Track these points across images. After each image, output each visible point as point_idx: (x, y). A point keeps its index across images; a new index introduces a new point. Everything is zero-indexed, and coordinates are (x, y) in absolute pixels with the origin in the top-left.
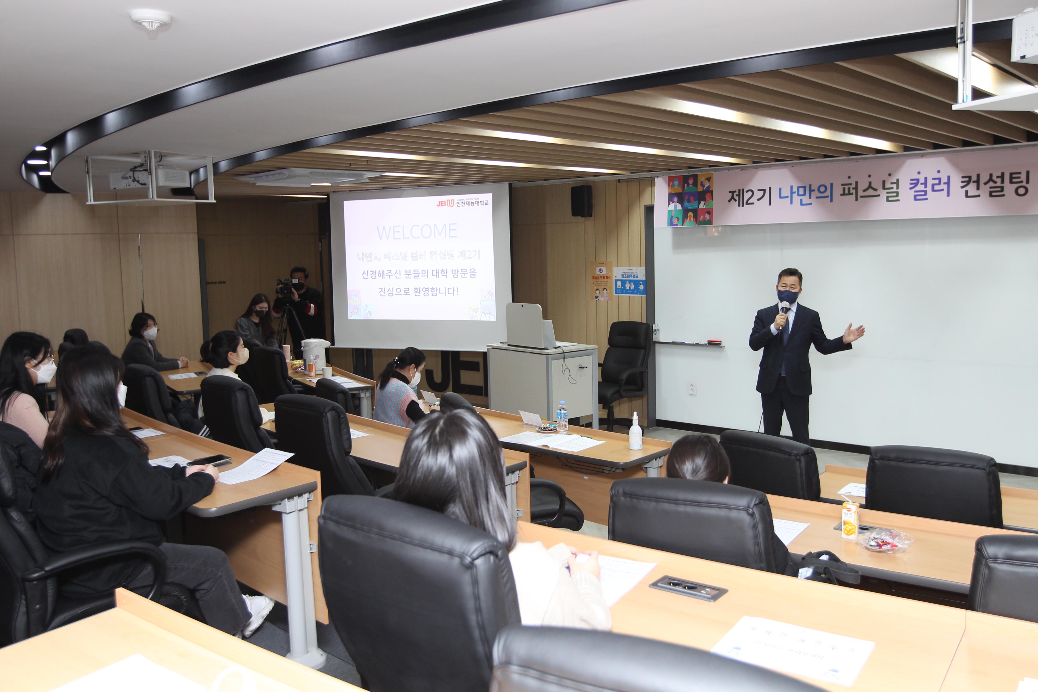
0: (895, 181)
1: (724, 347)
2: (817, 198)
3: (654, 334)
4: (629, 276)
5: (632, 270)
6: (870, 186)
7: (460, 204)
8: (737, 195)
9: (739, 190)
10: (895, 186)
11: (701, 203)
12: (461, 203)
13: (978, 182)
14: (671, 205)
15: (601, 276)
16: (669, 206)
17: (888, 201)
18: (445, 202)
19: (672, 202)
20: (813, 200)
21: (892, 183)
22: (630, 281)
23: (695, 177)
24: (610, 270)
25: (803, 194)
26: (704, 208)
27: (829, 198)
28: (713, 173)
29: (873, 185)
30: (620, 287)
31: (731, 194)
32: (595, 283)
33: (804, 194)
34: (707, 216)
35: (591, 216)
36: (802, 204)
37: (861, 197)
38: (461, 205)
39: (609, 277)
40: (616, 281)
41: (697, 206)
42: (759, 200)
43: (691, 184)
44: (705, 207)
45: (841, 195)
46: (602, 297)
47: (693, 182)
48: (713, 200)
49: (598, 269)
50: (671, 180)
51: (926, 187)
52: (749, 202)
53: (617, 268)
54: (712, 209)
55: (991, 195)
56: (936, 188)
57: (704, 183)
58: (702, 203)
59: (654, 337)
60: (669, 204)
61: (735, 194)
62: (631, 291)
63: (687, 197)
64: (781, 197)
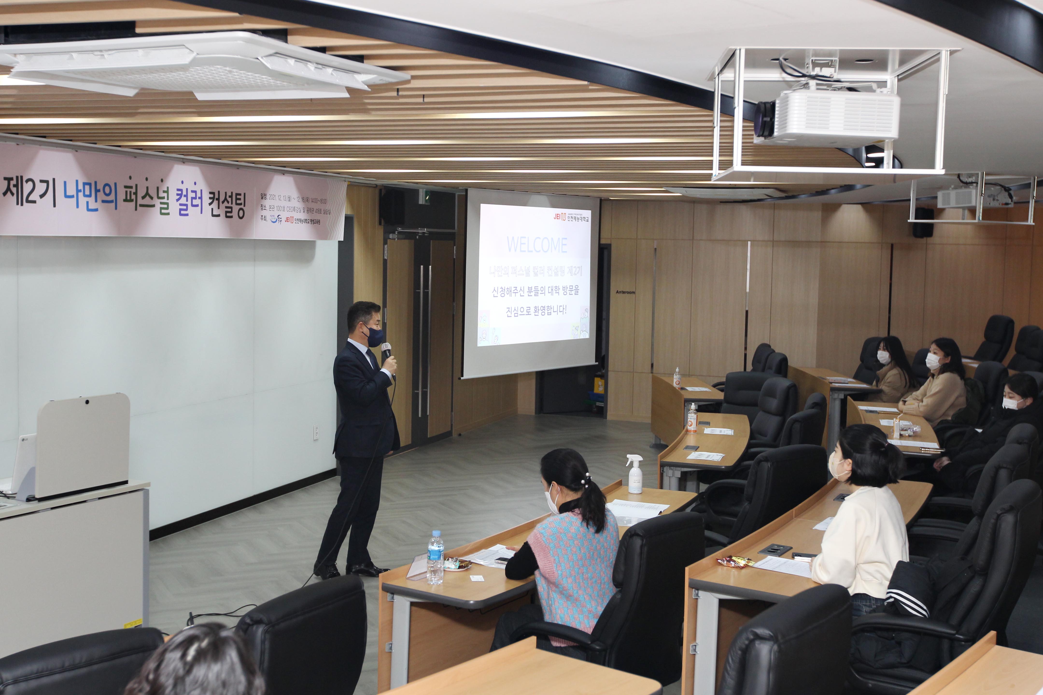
0: (166, 189)
2: (103, 201)
6: (147, 194)
8: (14, 186)
9: (17, 177)
10: (166, 195)
13: (218, 200)
17: (161, 214)
20: (98, 205)
21: (163, 192)
27: (114, 205)
29: (149, 192)
31: (6, 182)
33: (90, 195)
36: (88, 210)
37: (140, 206)
42: (42, 196)
45: (123, 201)
51: (188, 201)
52: (30, 199)
55: (226, 216)
56: (195, 202)
61: (12, 183)
64: (66, 196)
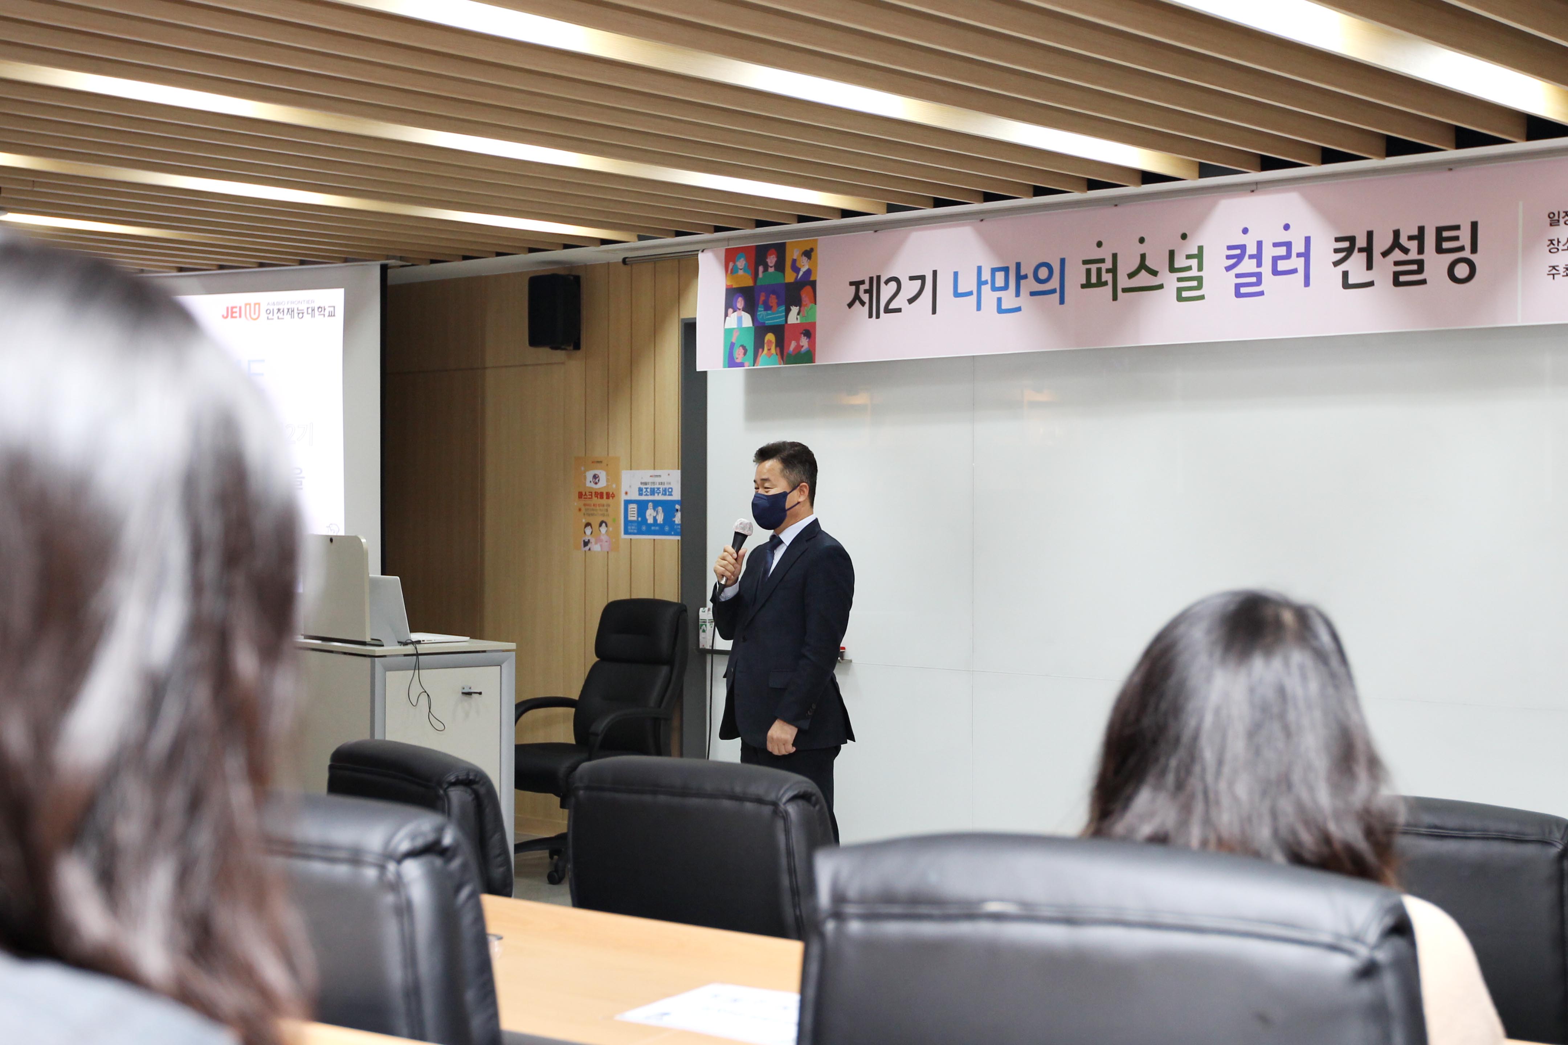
0: (1196, 252)
1: (851, 661)
2: (1033, 294)
3: (701, 631)
4: (653, 492)
5: (660, 476)
6: (1143, 266)
7: (273, 315)
8: (866, 291)
9: (871, 279)
10: (1194, 263)
11: (791, 310)
12: (276, 311)
13: (1368, 250)
14: (730, 317)
15: (595, 493)
16: (727, 318)
17: (1180, 299)
18: (240, 308)
19: (733, 308)
20: (1024, 300)
21: (1188, 257)
22: (656, 504)
23: (780, 249)
24: (614, 477)
25: (1003, 285)
26: (799, 322)
27: (1057, 296)
28: (816, 240)
29: (1148, 263)
30: (635, 519)
31: (854, 287)
32: (583, 508)
33: (1006, 287)
34: (804, 342)
35: (577, 347)
36: (1000, 310)
37: (1125, 290)
38: (276, 316)
39: (613, 493)
40: (627, 502)
41: (784, 319)
42: (911, 301)
43: (771, 267)
44: (800, 319)
45: (1083, 286)
46: (596, 543)
47: (776, 262)
48: (816, 304)
49: (590, 475)
50: (730, 256)
51: (1259, 265)
52: (891, 307)
53: (630, 471)
54: (813, 325)
55: (1397, 283)
56: (1282, 265)
57: (798, 265)
58: (794, 310)
59: (700, 638)
60: (726, 315)
61: (862, 288)
62: (657, 528)
63: (762, 298)
64: (957, 294)
